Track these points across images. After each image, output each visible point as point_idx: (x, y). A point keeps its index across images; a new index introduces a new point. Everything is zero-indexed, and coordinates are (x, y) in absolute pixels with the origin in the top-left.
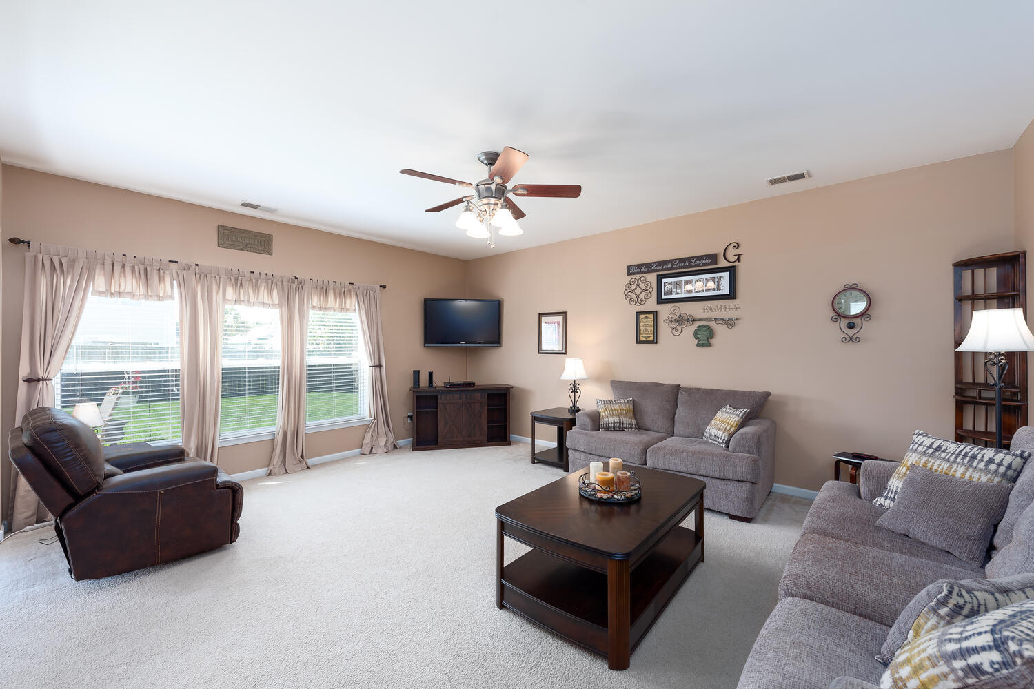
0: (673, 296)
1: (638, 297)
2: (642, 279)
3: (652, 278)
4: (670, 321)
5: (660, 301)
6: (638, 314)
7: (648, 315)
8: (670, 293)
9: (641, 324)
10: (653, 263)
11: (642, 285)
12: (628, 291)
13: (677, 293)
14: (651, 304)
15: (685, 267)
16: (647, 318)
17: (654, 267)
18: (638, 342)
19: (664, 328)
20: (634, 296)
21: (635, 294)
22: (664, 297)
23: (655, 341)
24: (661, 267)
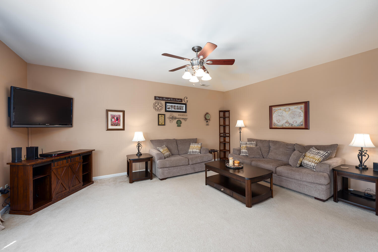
0: (170, 110)
1: (158, 108)
2: (160, 102)
3: (163, 102)
4: (170, 118)
5: (166, 111)
6: (159, 115)
7: (162, 115)
8: (169, 109)
9: (160, 119)
10: (164, 97)
11: (160, 104)
12: (155, 106)
13: (171, 109)
14: (163, 112)
15: (174, 101)
16: (162, 116)
17: (164, 99)
18: (159, 125)
19: (167, 121)
20: (157, 108)
22: (167, 110)
23: (164, 125)
24: (167, 99)
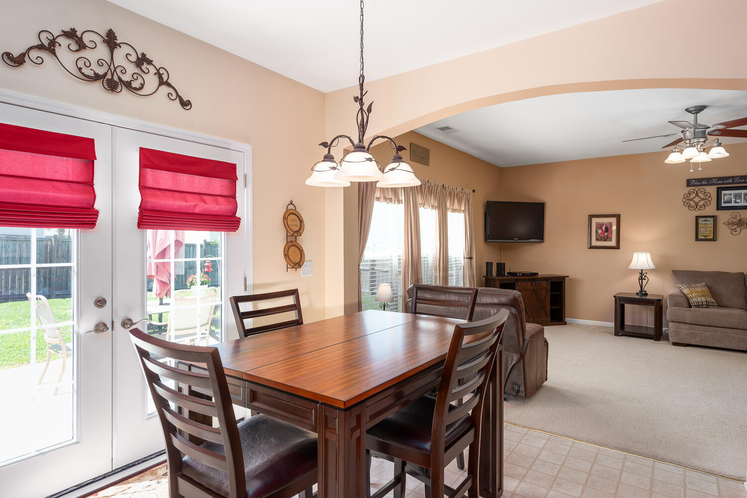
0: (733, 204)
1: (697, 204)
2: (701, 190)
3: (712, 190)
4: (729, 224)
5: (719, 207)
6: (697, 218)
7: (707, 219)
8: (730, 202)
9: (700, 226)
10: (714, 178)
11: (701, 195)
12: (687, 201)
13: (736, 202)
14: (711, 210)
15: (742, 183)
16: (706, 220)
17: (714, 181)
18: (697, 239)
19: (723, 231)
20: (692, 203)
21: (694, 202)
22: (723, 205)
23: (714, 239)
24: (722, 182)
